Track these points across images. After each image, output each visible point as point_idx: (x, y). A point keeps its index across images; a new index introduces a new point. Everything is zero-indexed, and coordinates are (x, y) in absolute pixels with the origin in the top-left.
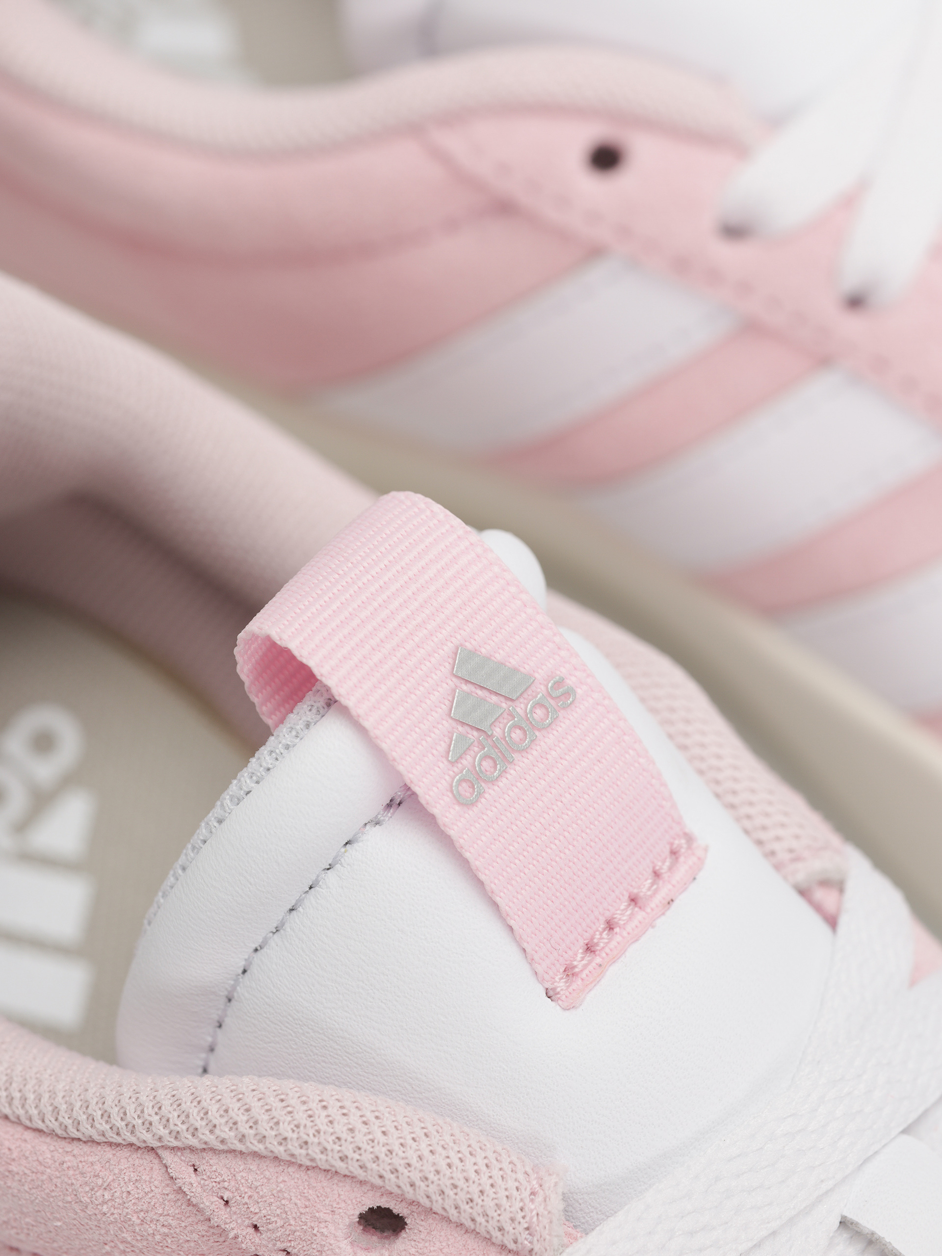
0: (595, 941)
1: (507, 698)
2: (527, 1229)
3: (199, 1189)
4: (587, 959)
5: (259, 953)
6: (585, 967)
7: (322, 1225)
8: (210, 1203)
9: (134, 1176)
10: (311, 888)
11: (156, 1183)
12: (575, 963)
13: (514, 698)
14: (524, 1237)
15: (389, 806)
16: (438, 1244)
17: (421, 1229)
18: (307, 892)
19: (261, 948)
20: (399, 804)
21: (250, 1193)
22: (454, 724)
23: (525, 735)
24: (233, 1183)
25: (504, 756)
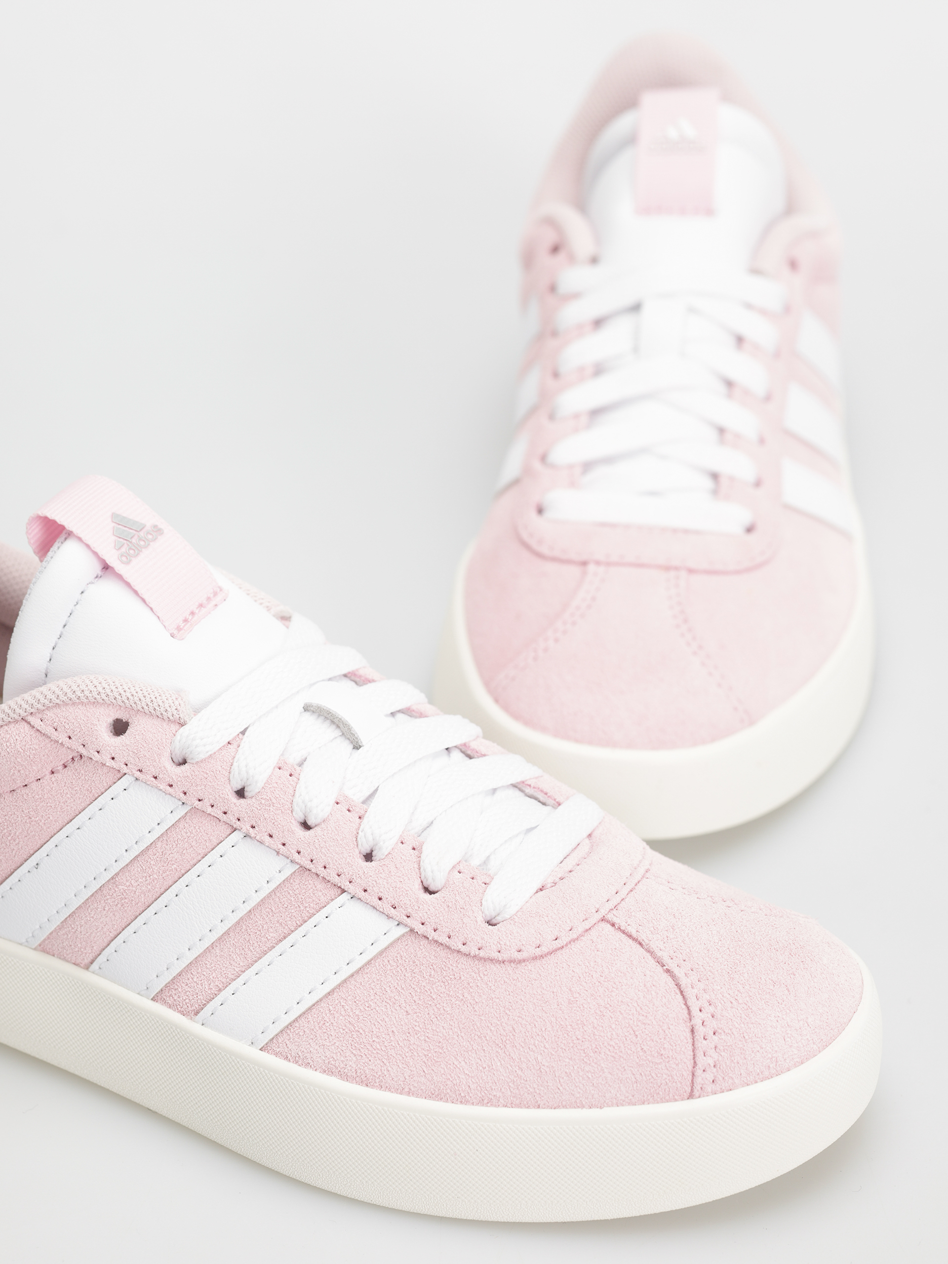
0: (187, 618)
1: (136, 531)
2: (176, 709)
3: (44, 726)
4: (184, 624)
5: (55, 649)
6: (184, 626)
7: (95, 726)
8: (49, 731)
9: (18, 732)
10: (71, 614)
11: (27, 732)
12: (180, 624)
13: (138, 530)
14: (175, 712)
15: (97, 577)
16: (142, 725)
17: (135, 721)
18: (69, 616)
19: (55, 646)
20: (101, 577)
21: (64, 721)
22: (116, 538)
23: (145, 542)
24: (57, 719)
25: (138, 549)
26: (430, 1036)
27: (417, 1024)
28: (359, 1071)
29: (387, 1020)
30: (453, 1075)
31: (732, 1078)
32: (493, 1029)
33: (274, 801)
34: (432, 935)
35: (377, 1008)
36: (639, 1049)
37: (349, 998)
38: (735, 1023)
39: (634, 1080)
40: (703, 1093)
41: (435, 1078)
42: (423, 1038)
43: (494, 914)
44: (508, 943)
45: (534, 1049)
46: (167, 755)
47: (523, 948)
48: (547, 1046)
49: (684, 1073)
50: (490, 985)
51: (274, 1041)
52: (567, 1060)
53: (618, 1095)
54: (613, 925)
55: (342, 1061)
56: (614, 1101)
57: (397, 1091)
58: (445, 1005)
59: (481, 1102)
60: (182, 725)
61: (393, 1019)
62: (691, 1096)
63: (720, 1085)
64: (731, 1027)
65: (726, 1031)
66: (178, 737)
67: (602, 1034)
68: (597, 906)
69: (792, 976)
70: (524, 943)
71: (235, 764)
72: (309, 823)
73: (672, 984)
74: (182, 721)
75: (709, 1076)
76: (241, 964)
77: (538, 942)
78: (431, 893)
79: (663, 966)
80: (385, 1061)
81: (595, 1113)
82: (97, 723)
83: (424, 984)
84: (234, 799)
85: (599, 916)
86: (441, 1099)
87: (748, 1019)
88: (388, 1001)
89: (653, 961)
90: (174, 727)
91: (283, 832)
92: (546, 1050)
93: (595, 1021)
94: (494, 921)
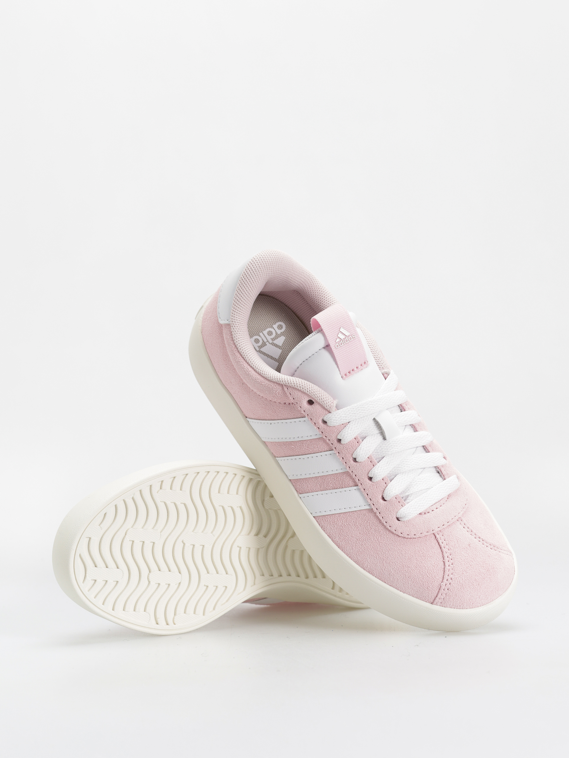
0: (350, 372)
2: (330, 407)
3: (287, 392)
6: (348, 375)
12: (347, 373)
16: (317, 407)
17: (316, 404)
19: (304, 362)
20: (328, 346)
21: (294, 393)
22: (337, 337)
23: (347, 342)
24: (292, 391)
25: (344, 344)
26: (363, 544)
27: (361, 538)
28: (338, 542)
29: (353, 532)
30: (364, 560)
31: (447, 605)
32: (382, 553)
33: (348, 449)
34: (378, 514)
35: (352, 526)
36: (422, 583)
37: (346, 518)
38: (456, 589)
39: (417, 591)
40: (436, 604)
41: (359, 558)
42: (361, 544)
43: (399, 517)
44: (399, 530)
45: (391, 566)
46: (321, 419)
47: (403, 534)
48: (395, 568)
49: (433, 596)
50: (388, 539)
51: (318, 517)
52: (399, 575)
53: (410, 592)
54: (435, 537)
55: (335, 537)
56: (408, 593)
57: (346, 554)
58: (372, 537)
59: (369, 572)
60: (330, 412)
61: (355, 533)
62: (432, 603)
63: (442, 604)
64: (453, 590)
65: (451, 591)
66: (326, 416)
67: (413, 573)
68: (434, 529)
69: (483, 579)
70: (404, 532)
71: (341, 432)
72: (357, 460)
73: (443, 567)
74: (330, 411)
75: (440, 601)
76: (319, 488)
77: (408, 534)
78: (385, 500)
79: (444, 559)
80: (347, 544)
81: (401, 594)
82: (304, 399)
83: (369, 527)
84: (336, 441)
85: (433, 532)
86: (358, 564)
87: (460, 589)
88: (356, 526)
89: (441, 555)
90: (327, 412)
91: (347, 459)
92: (394, 569)
93: (413, 568)
94: (400, 519)
